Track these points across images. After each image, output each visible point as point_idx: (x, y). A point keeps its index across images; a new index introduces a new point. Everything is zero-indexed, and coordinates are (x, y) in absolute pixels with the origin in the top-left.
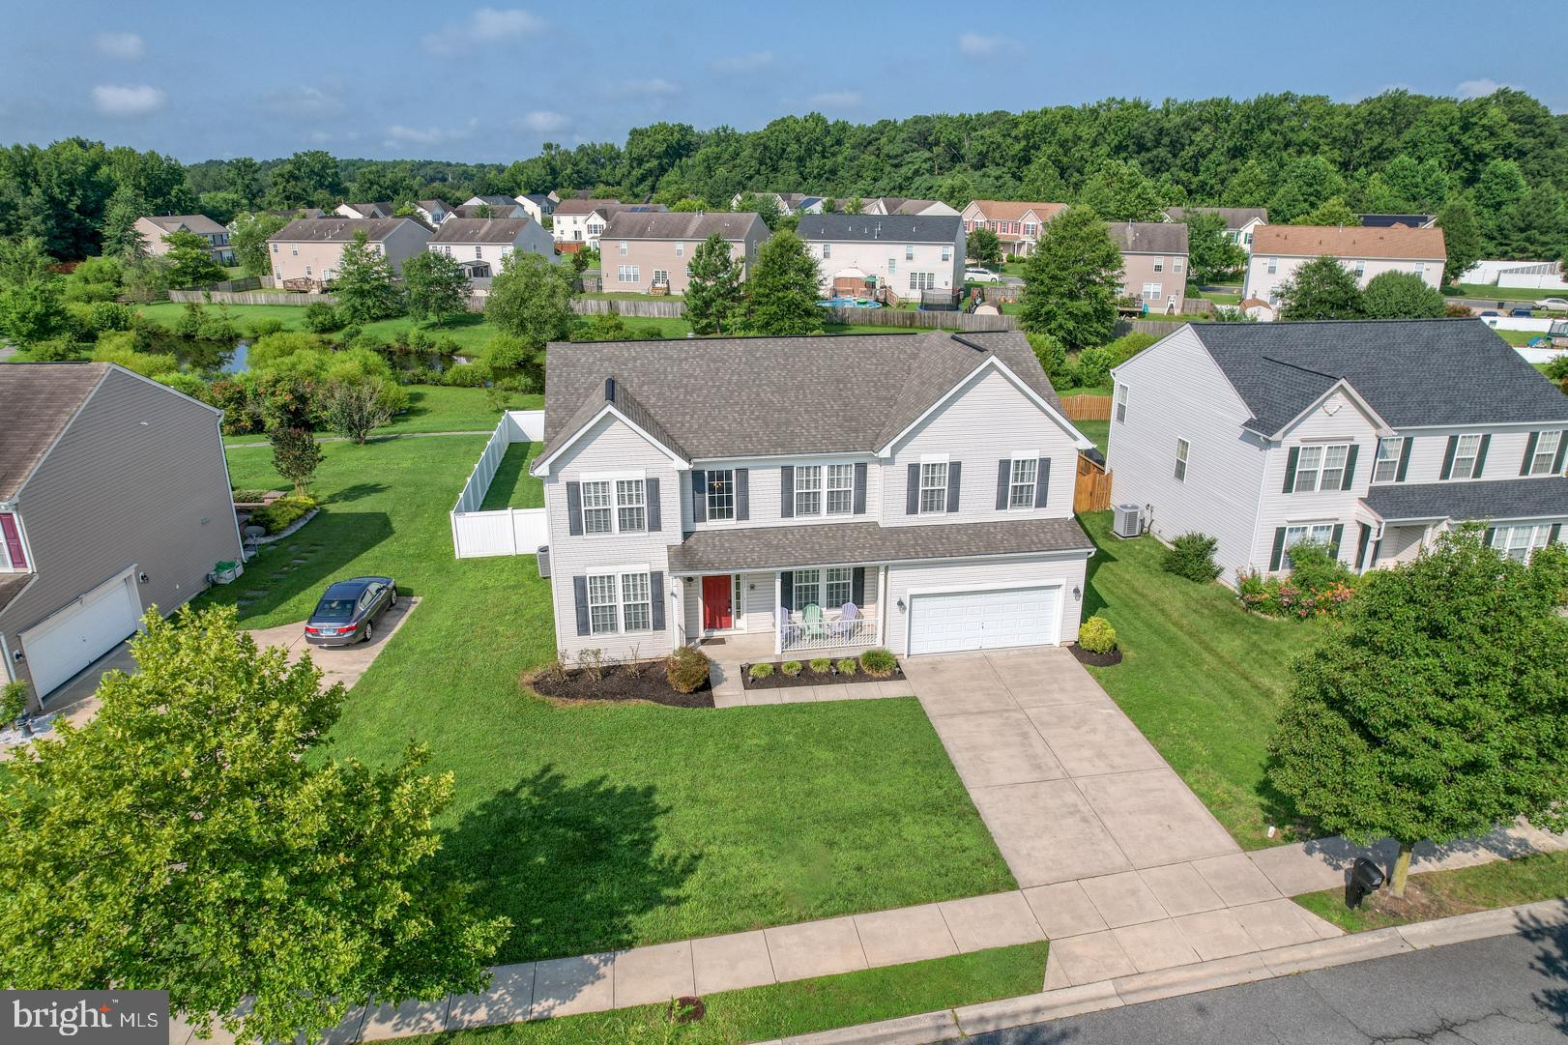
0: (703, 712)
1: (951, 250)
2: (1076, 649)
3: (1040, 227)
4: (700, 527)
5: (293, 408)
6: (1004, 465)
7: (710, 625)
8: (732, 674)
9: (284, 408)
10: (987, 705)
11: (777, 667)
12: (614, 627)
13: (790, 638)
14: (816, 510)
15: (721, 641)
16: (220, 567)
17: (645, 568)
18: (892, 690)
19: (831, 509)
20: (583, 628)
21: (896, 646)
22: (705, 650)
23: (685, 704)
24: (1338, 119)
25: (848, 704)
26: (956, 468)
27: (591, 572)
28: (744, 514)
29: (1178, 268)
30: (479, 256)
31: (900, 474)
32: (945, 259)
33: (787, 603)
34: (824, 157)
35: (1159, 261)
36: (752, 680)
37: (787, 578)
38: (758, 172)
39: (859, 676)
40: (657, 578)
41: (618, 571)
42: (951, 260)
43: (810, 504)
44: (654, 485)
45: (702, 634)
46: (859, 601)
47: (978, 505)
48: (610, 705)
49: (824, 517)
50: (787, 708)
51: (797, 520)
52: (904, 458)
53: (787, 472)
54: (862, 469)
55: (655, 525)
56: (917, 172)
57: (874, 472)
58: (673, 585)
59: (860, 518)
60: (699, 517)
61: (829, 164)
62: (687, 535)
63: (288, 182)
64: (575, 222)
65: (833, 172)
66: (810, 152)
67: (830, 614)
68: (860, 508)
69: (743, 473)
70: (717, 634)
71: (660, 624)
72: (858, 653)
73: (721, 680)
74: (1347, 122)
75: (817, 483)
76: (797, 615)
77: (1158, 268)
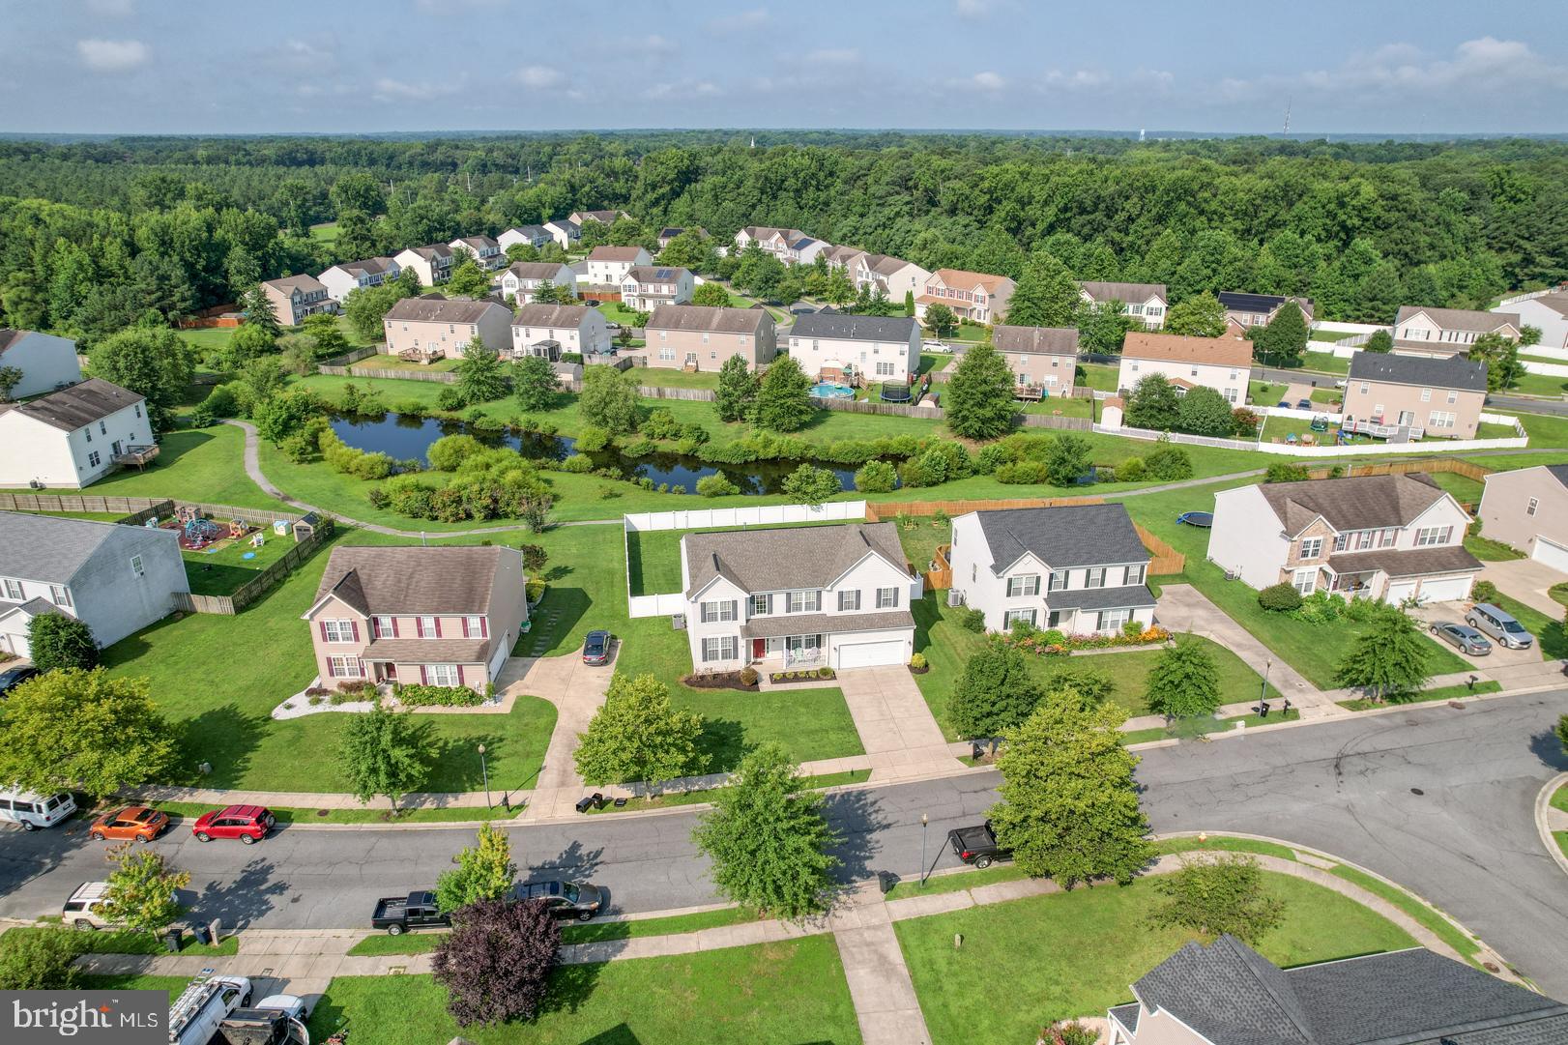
0: (755, 694)
1: (906, 348)
2: (910, 666)
3: (987, 298)
4: (752, 617)
5: (492, 507)
6: (879, 591)
7: (757, 656)
8: (766, 678)
9: (487, 507)
10: (868, 691)
11: (784, 675)
12: (717, 658)
13: (789, 662)
14: (800, 610)
15: (761, 663)
16: (524, 625)
17: (731, 635)
18: (831, 684)
19: (806, 609)
20: (705, 659)
21: (833, 666)
22: (754, 667)
23: (749, 690)
24: (1241, 195)
25: (812, 690)
26: (858, 593)
27: (709, 637)
28: (770, 612)
29: (1069, 365)
30: (552, 337)
31: (835, 596)
32: (902, 354)
33: (788, 647)
34: (818, 189)
35: (1056, 359)
36: (774, 680)
37: (788, 639)
38: (760, 201)
39: (818, 678)
40: (735, 639)
41: (720, 636)
42: (907, 355)
43: (798, 607)
44: (735, 603)
45: (753, 660)
46: (819, 645)
47: (868, 606)
48: (718, 690)
49: (804, 612)
50: (789, 692)
51: (793, 614)
52: (838, 588)
53: (789, 595)
54: (819, 593)
55: (735, 618)
56: (898, 214)
57: (824, 594)
58: (742, 643)
59: (818, 612)
60: (752, 613)
61: (823, 196)
62: (747, 621)
63: (355, 224)
64: (607, 267)
65: (827, 204)
66: (806, 185)
67: (807, 651)
68: (819, 608)
69: (770, 596)
70: (759, 660)
71: (736, 657)
72: (818, 668)
73: (761, 680)
74: (1246, 198)
75: (801, 599)
76: (792, 652)
77: (1055, 365)
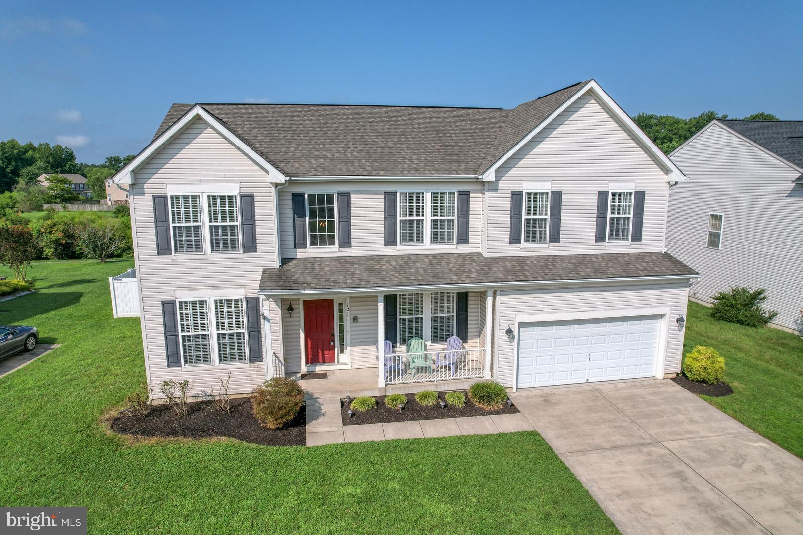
4: (301, 254)
5: (64, 242)
6: (603, 196)
7: (313, 358)
8: (331, 408)
9: (57, 242)
10: (618, 439)
11: (379, 402)
13: (393, 372)
14: (419, 239)
15: (324, 375)
17: (239, 294)
18: (507, 424)
19: (435, 238)
20: (173, 360)
21: (505, 378)
22: (303, 384)
23: (272, 442)
26: (557, 196)
27: (181, 296)
28: (346, 242)
31: (502, 200)
33: (390, 336)
36: (352, 414)
37: (390, 301)
39: (469, 410)
40: (253, 304)
41: (211, 296)
43: (413, 234)
44: (248, 200)
45: (304, 369)
46: (463, 335)
47: (579, 237)
49: (427, 247)
50: (390, 446)
51: (402, 249)
52: (507, 185)
53: (390, 197)
54: (465, 197)
55: (251, 246)
57: (476, 199)
59: (463, 249)
60: (299, 243)
62: (284, 261)
67: (435, 349)
68: (464, 239)
69: (345, 197)
70: (319, 368)
71: (257, 356)
72: (466, 386)
75: (420, 211)
76: (401, 349)
